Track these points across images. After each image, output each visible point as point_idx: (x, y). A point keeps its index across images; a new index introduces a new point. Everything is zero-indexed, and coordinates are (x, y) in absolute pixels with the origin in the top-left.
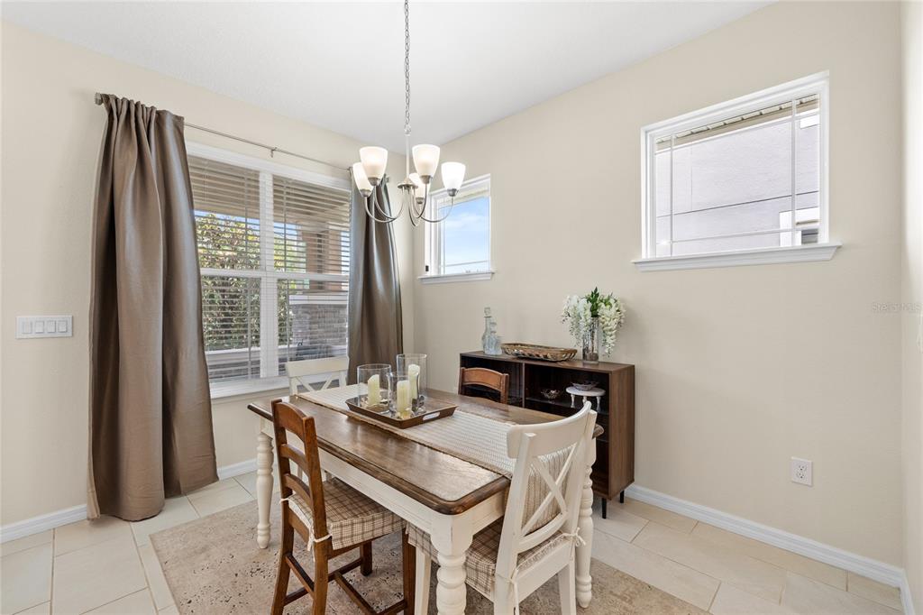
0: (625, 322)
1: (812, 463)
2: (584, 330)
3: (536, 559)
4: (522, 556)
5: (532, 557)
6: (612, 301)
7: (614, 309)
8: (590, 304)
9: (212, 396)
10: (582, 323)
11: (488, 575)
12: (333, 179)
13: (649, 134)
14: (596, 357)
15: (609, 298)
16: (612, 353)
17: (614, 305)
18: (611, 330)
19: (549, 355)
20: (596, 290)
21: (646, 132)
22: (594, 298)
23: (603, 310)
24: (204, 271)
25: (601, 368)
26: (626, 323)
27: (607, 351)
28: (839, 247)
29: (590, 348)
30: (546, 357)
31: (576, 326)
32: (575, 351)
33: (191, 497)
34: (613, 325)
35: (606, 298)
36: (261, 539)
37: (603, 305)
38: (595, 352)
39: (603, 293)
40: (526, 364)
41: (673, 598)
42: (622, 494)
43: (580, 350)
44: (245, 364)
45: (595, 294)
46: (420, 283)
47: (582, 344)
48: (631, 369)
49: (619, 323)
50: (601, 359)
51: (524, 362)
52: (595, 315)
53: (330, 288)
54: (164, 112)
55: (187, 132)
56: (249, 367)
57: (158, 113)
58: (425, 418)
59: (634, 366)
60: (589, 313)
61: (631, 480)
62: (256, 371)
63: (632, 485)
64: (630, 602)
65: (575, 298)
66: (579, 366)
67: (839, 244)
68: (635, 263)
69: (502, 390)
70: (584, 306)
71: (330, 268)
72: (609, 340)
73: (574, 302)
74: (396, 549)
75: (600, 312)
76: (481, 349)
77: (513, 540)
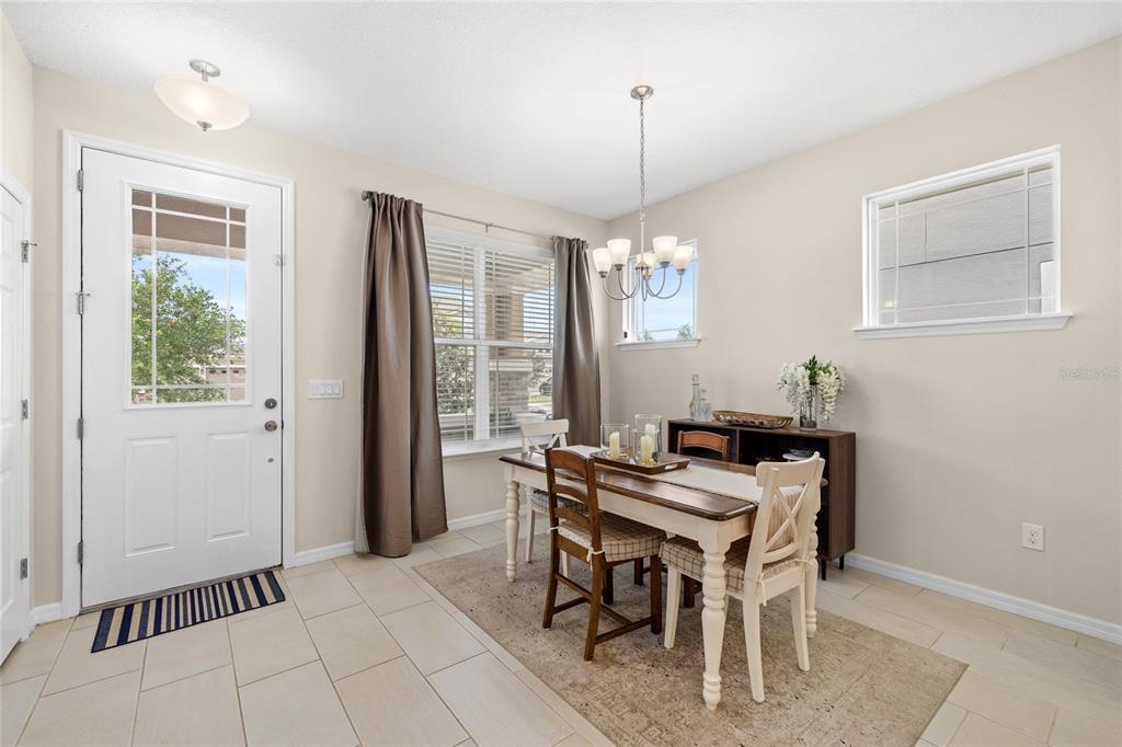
0: (845, 390)
1: (1044, 529)
2: (802, 398)
3: (775, 573)
4: (766, 566)
5: (772, 569)
6: (831, 369)
7: (833, 377)
8: (809, 372)
9: (444, 454)
10: (800, 390)
11: (738, 578)
12: (536, 248)
13: (870, 202)
14: (814, 425)
15: (828, 366)
16: (830, 420)
17: (834, 373)
18: (830, 397)
19: (765, 422)
20: (814, 358)
21: (868, 200)
22: (812, 366)
23: (822, 377)
24: (437, 340)
25: (819, 434)
26: (847, 390)
27: (826, 418)
28: (1071, 317)
29: (808, 416)
30: (761, 423)
31: (793, 394)
32: (792, 419)
33: (429, 543)
34: (833, 392)
35: (824, 365)
36: (509, 573)
37: (822, 373)
38: (813, 419)
39: (822, 361)
40: (741, 431)
41: (895, 638)
42: (842, 559)
43: (797, 417)
44: (463, 427)
45: (813, 362)
46: (617, 351)
47: (799, 411)
48: (852, 436)
49: (839, 390)
50: (819, 427)
51: (738, 428)
52: (813, 383)
53: (513, 354)
54: (410, 201)
55: (425, 215)
56: (465, 430)
57: (406, 202)
58: (667, 468)
59: (854, 434)
60: (807, 380)
61: (852, 547)
62: (471, 434)
63: (850, 553)
64: (853, 638)
65: (792, 366)
66: (797, 432)
67: (1070, 314)
68: (856, 331)
69: (724, 451)
70: (802, 375)
71: (514, 334)
72: (828, 407)
73: (791, 370)
74: (629, 589)
75: (818, 380)
76: (689, 417)
77: (758, 553)
